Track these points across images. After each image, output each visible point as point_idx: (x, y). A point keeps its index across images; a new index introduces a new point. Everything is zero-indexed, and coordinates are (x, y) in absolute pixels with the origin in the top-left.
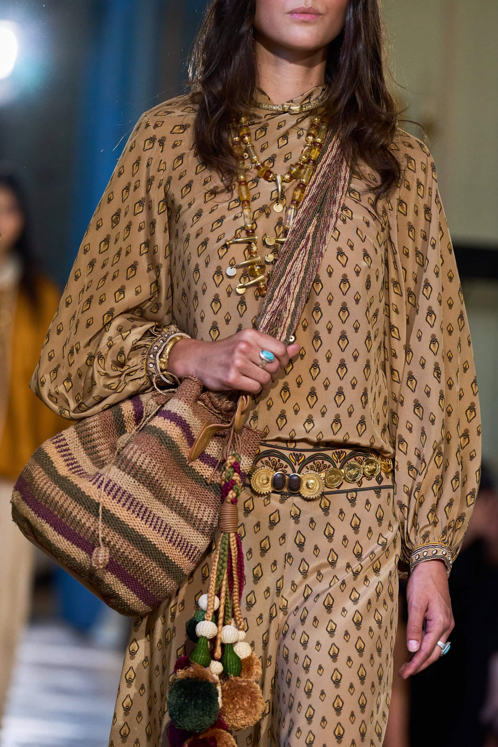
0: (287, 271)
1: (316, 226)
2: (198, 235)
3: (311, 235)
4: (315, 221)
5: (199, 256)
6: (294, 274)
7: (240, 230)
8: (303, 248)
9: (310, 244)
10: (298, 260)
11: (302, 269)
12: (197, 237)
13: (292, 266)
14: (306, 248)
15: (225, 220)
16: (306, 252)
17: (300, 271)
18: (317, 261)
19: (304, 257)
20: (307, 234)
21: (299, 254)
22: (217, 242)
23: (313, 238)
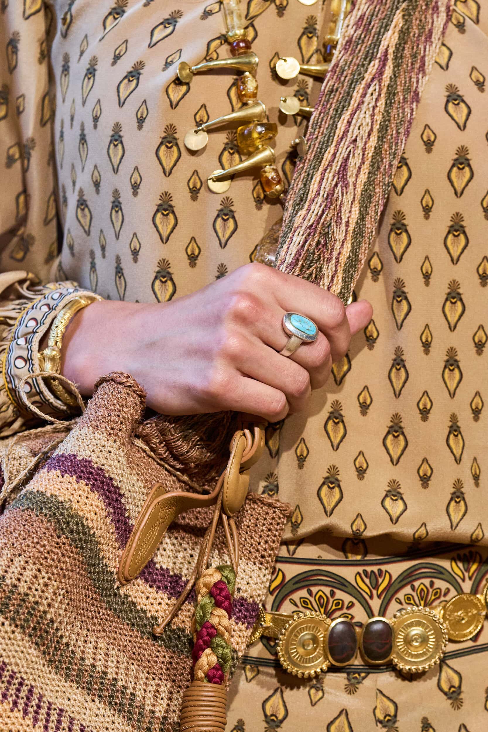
0: (339, 132)
1: (401, 31)
2: (117, 58)
3: (391, 51)
4: (398, 19)
5: (121, 104)
6: (355, 140)
7: (218, 42)
8: (372, 80)
9: (388, 72)
10: (364, 107)
11: (372, 130)
12: (114, 63)
13: (349, 123)
14: (380, 81)
15: (181, 22)
16: (380, 90)
17: (369, 135)
18: (407, 110)
19: (377, 100)
20: (382, 49)
21: (364, 95)
22: (164, 70)
23: (396, 58)
